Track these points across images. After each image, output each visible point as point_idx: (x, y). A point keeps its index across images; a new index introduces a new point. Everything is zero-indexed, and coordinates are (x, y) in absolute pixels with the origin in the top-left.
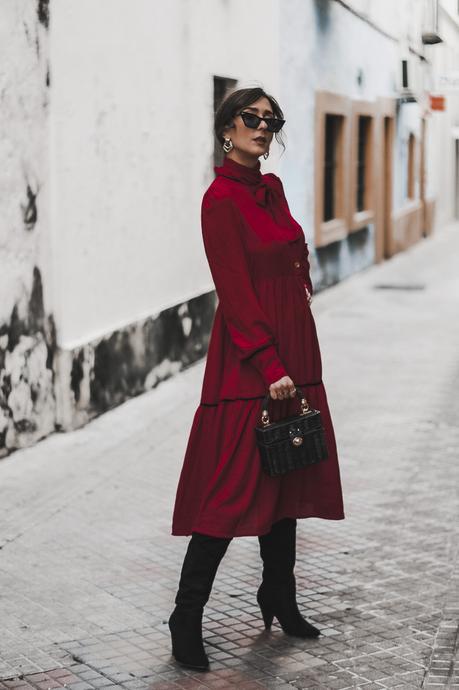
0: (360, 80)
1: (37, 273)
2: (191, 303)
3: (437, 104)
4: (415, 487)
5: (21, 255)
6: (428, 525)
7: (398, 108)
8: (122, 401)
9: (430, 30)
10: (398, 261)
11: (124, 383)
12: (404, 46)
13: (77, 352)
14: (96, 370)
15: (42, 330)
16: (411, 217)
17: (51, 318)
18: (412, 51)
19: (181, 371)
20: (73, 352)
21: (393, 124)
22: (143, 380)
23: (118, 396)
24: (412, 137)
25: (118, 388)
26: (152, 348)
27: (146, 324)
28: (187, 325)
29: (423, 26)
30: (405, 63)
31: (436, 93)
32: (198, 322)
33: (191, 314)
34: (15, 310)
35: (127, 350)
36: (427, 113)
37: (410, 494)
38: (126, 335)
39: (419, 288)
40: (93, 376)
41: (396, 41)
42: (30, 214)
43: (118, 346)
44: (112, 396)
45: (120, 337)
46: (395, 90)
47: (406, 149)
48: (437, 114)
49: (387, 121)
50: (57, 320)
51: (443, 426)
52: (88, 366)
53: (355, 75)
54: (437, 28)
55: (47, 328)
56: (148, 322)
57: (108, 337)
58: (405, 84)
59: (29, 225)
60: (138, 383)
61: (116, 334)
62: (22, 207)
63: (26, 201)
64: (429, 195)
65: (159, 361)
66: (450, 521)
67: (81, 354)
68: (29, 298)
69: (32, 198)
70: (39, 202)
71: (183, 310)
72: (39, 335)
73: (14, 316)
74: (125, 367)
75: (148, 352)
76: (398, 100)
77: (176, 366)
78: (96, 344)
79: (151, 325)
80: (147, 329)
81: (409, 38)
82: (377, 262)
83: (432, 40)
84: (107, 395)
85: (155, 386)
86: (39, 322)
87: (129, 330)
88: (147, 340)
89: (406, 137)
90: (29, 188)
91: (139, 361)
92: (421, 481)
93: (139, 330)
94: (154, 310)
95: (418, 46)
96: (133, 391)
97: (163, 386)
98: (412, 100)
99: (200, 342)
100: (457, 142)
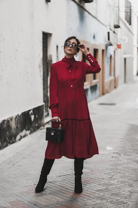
0: (94, 37)
2: (34, 109)
3: (119, 46)
4: (112, 182)
6: (117, 200)
7: (106, 47)
8: (7, 146)
9: (116, 23)
10: (107, 95)
11: (7, 139)
12: (108, 27)
16: (111, 82)
18: (110, 29)
19: (30, 134)
21: (105, 52)
22: (15, 138)
24: (111, 56)
25: (5, 140)
26: (19, 126)
27: (16, 117)
28: (33, 117)
29: (114, 22)
30: (109, 33)
31: (119, 44)
32: (37, 116)
33: (34, 113)
35: (9, 127)
36: (116, 49)
37: (110, 185)
38: (8, 121)
39: (114, 104)
41: (106, 26)
43: (5, 126)
44: (2, 144)
45: (6, 122)
46: (105, 41)
47: (109, 60)
48: (119, 50)
49: (103, 51)
51: (122, 155)
53: (93, 35)
54: (119, 23)
58: (109, 39)
60: (13, 139)
61: (4, 121)
64: (117, 75)
65: (22, 131)
66: (125, 198)
71: (31, 112)
74: (8, 133)
75: (17, 127)
76: (107, 44)
77: (28, 132)
79: (18, 117)
80: (16, 119)
81: (110, 26)
82: (100, 96)
83: (117, 27)
85: (20, 139)
87: (9, 119)
88: (17, 123)
89: (109, 56)
91: (13, 131)
92: (114, 179)
93: (14, 119)
94: (20, 113)
95: (113, 28)
96: (11, 142)
97: (23, 139)
98: (111, 45)
99: (38, 123)
100: (125, 59)
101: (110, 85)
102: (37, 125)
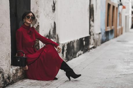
1: (55, 23)
3: (124, 7)
5: (52, 18)
8: (72, 59)
10: (118, 38)
11: (72, 54)
13: (63, 44)
14: (67, 50)
15: (55, 38)
17: (57, 35)
20: (62, 44)
23: (71, 57)
24: (120, 13)
25: (71, 55)
26: (78, 47)
27: (77, 41)
28: (84, 42)
32: (86, 43)
34: (50, 31)
35: (73, 46)
36: (122, 9)
38: (73, 43)
40: (66, 51)
42: (54, 8)
43: (71, 45)
44: (70, 57)
45: (72, 43)
46: (118, 2)
48: (124, 10)
49: (117, 8)
50: (59, 36)
52: (65, 49)
55: (57, 38)
56: (77, 40)
57: (69, 42)
58: (120, 1)
59: (53, 11)
60: (75, 55)
61: (71, 42)
62: (52, 6)
63: (53, 5)
65: (79, 51)
67: (64, 45)
68: (53, 29)
69: (54, 4)
70: (56, 5)
71: (84, 39)
72: (55, 39)
73: (50, 33)
74: (73, 50)
75: (77, 47)
76: (119, 4)
77: (82, 52)
78: (67, 43)
80: (77, 42)
84: (69, 56)
85: (78, 56)
86: (55, 36)
87: (74, 41)
88: (77, 45)
90: (54, 1)
91: (75, 50)
94: (79, 38)
96: (74, 57)
97: (80, 56)
99: (87, 47)
100: (126, 16)
101: (119, 32)
102: (86, 48)
